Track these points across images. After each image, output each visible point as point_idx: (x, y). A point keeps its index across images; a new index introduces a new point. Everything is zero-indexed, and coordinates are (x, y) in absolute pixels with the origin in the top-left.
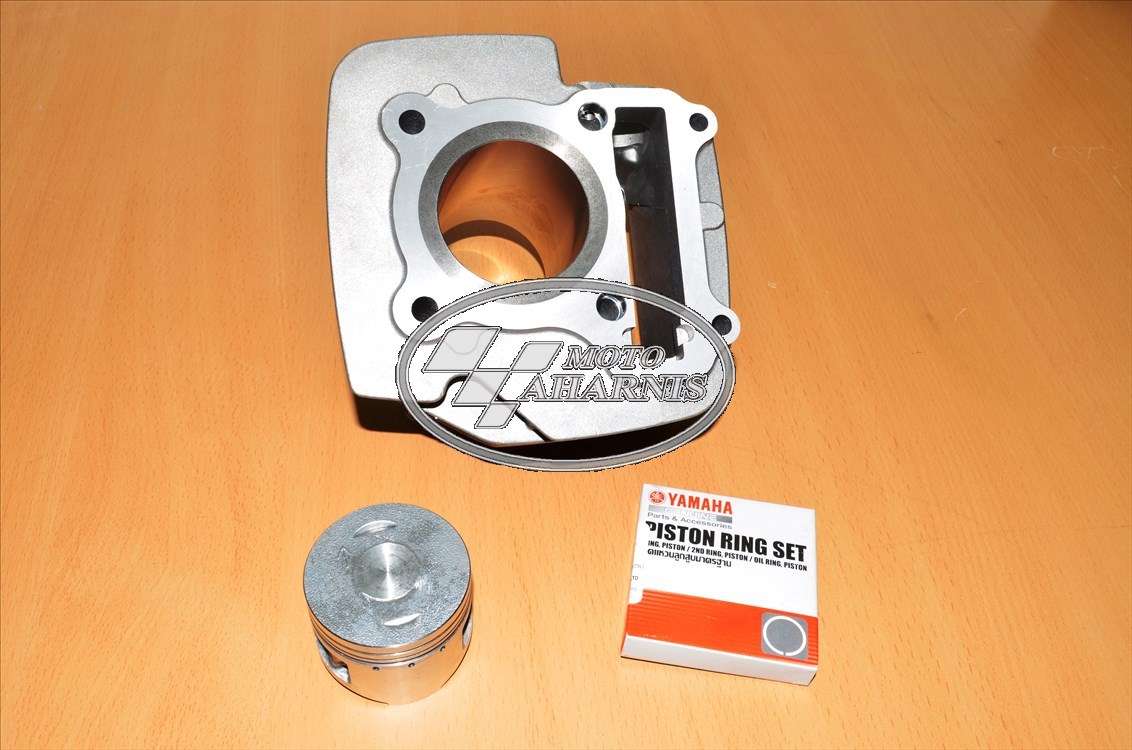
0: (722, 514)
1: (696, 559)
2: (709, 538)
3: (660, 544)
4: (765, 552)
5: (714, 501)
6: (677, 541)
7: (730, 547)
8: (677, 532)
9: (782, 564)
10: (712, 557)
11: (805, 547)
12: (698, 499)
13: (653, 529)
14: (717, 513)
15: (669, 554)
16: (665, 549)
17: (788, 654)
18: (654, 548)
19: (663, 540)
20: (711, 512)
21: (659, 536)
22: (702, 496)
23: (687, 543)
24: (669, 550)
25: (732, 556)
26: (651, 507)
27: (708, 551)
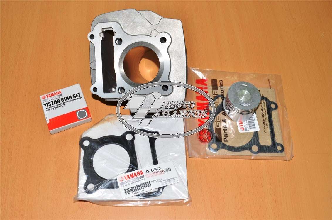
1: (57, 107)
2: (59, 101)
4: (72, 98)
5: (57, 92)
6: (52, 105)
7: (64, 101)
8: (51, 103)
9: (76, 99)
10: (61, 105)
11: (80, 93)
13: (46, 105)
14: (58, 95)
15: (51, 109)
16: (50, 108)
18: (48, 109)
19: (49, 106)
20: (57, 95)
21: (48, 106)
22: (53, 92)
23: (54, 105)
25: (65, 103)
26: (43, 101)
27: (59, 104)
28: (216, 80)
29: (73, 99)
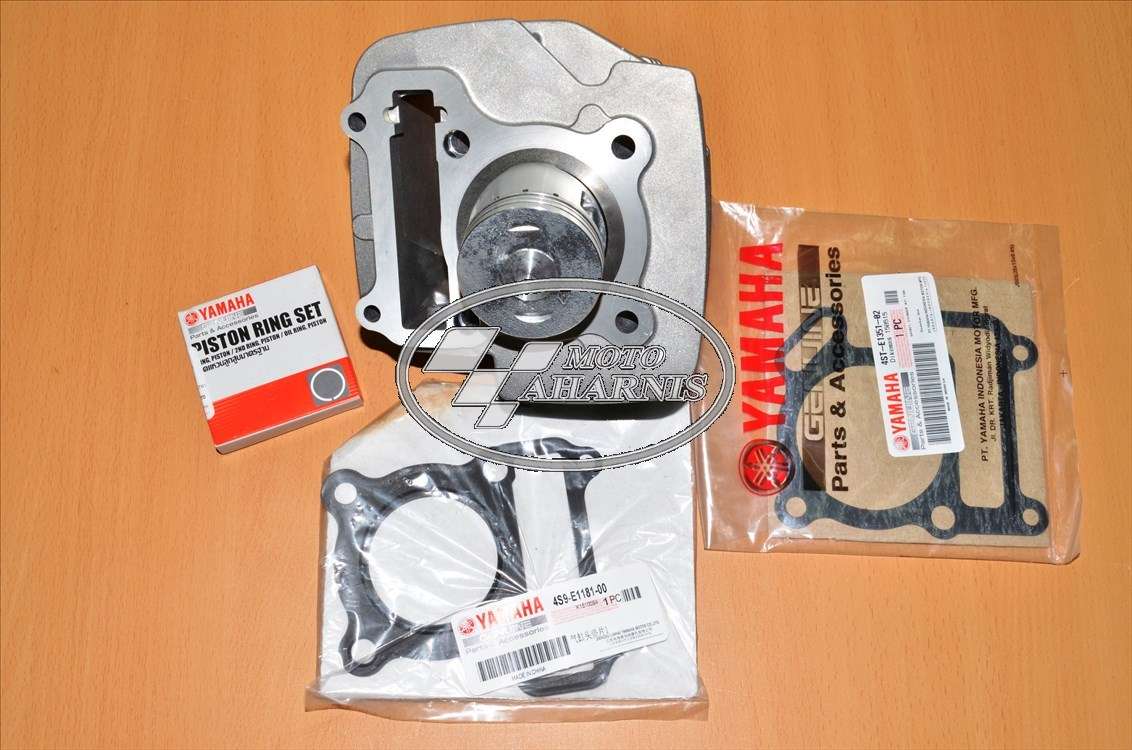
0: (246, 307)
1: (242, 357)
2: (244, 334)
3: (210, 359)
4: (290, 324)
5: (236, 299)
6: (221, 350)
7: (263, 334)
8: (218, 341)
9: (307, 326)
10: (252, 349)
11: (319, 303)
12: (223, 303)
13: (199, 349)
14: (242, 308)
15: (220, 364)
16: (215, 361)
17: (335, 398)
18: (207, 364)
19: (211, 354)
20: (238, 310)
21: (207, 352)
22: (225, 299)
23: (230, 347)
24: (218, 361)
25: (267, 340)
26: (190, 331)
27: (248, 345)
28: (817, 248)
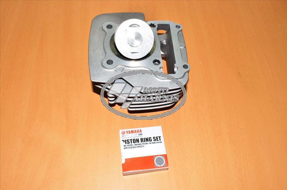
0: (140, 133)
1: (136, 147)
2: (138, 141)
4: (151, 141)
5: (137, 130)
6: (130, 144)
7: (143, 142)
8: (130, 141)
9: (156, 143)
11: (160, 137)
12: (133, 131)
13: (124, 142)
14: (138, 133)
15: (129, 148)
16: (128, 147)
17: (161, 166)
18: (125, 147)
21: (126, 143)
22: (134, 129)
23: (133, 143)
25: (144, 144)
26: (122, 136)
27: (138, 144)
29: (153, 141)
